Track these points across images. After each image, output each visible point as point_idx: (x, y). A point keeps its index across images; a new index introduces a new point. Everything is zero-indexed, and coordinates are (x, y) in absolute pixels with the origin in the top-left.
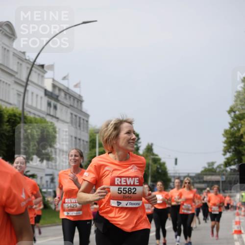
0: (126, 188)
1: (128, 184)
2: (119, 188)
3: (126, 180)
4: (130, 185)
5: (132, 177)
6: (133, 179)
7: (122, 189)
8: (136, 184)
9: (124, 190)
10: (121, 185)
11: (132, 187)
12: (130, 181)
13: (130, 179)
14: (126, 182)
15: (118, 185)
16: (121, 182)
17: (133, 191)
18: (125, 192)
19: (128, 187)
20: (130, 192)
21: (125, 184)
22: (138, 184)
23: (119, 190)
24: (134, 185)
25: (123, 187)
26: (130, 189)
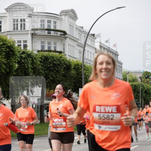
0: (105, 115)
1: (107, 111)
2: (99, 115)
3: (105, 108)
4: (109, 112)
5: (110, 106)
7: (102, 116)
8: (114, 111)
9: (103, 117)
10: (101, 112)
11: (110, 114)
12: (109, 109)
14: (105, 110)
15: (98, 112)
16: (100, 110)
17: (111, 117)
18: (104, 118)
19: (106, 114)
20: (108, 118)
21: (104, 111)
22: (116, 111)
23: (99, 116)
24: (112, 112)
25: (102, 114)
26: (108, 116)
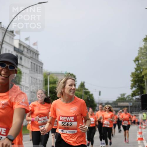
1: (67, 120)
2: (62, 123)
3: (66, 118)
6: (70, 117)
7: (64, 123)
11: (70, 122)
13: (69, 117)
14: (66, 119)
15: (61, 121)
16: (63, 119)
17: (70, 124)
18: (65, 125)
20: (68, 125)
22: (74, 120)
23: (62, 124)
24: (71, 121)
25: (64, 122)
26: (68, 123)
